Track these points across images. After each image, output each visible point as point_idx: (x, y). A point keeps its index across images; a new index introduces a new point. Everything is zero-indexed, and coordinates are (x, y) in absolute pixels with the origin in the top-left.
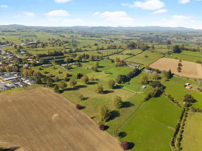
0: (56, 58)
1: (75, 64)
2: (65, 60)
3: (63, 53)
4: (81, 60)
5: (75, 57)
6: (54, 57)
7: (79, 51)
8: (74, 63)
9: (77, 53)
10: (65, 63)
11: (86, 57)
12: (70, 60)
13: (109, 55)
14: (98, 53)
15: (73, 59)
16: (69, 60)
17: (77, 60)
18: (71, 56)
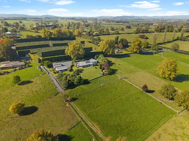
0: (54, 45)
1: (95, 65)
2: (69, 50)
3: (75, 36)
4: (113, 52)
5: (97, 44)
6: (51, 43)
7: (105, 35)
8: (92, 61)
9: (102, 37)
10: (68, 58)
11: (120, 45)
12: (81, 52)
13: (166, 41)
14: (142, 37)
15: (91, 49)
16: (79, 50)
17: (102, 53)
18: (90, 41)
